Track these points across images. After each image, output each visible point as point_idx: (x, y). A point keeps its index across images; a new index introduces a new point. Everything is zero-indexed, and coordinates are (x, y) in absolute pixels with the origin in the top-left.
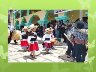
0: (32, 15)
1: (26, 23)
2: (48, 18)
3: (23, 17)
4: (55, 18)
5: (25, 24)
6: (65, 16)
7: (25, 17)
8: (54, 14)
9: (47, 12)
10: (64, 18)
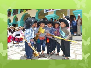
0: (23, 14)
1: (18, 21)
2: (39, 16)
3: (14, 16)
4: (46, 16)
5: (16, 22)
6: (54, 15)
7: (16, 15)
8: (45, 12)
9: (37, 11)
10: (54, 17)
